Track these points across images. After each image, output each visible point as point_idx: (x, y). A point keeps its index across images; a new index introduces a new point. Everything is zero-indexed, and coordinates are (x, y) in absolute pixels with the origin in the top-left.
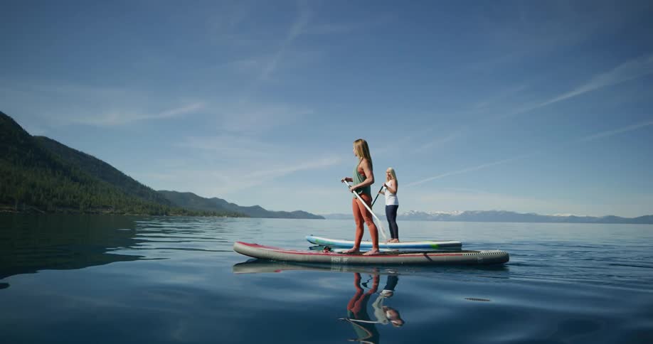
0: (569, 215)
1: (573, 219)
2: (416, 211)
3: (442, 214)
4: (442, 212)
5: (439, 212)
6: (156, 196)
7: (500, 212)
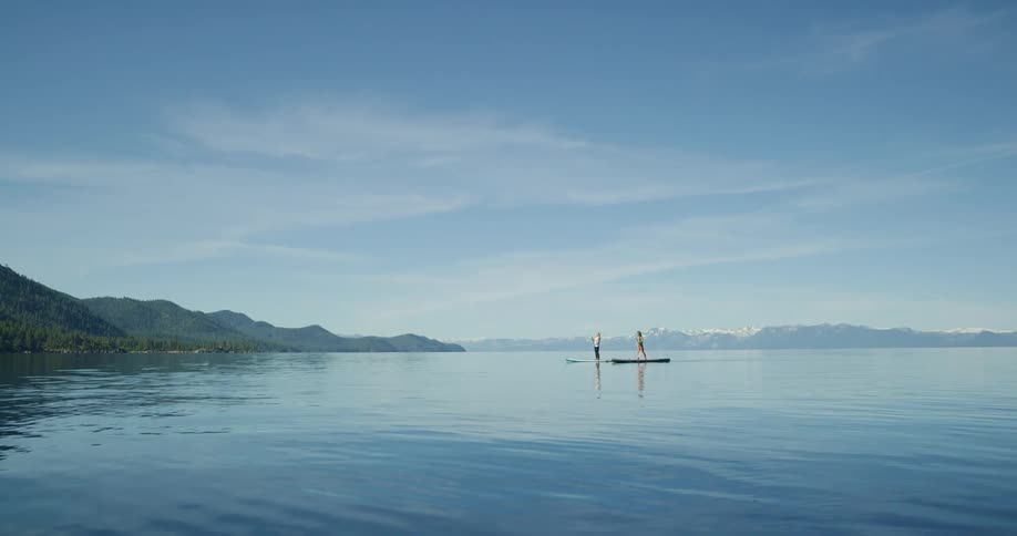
0: (978, 330)
1: (987, 339)
2: (662, 329)
3: (716, 334)
4: (717, 331)
5: (711, 331)
7: (837, 327)
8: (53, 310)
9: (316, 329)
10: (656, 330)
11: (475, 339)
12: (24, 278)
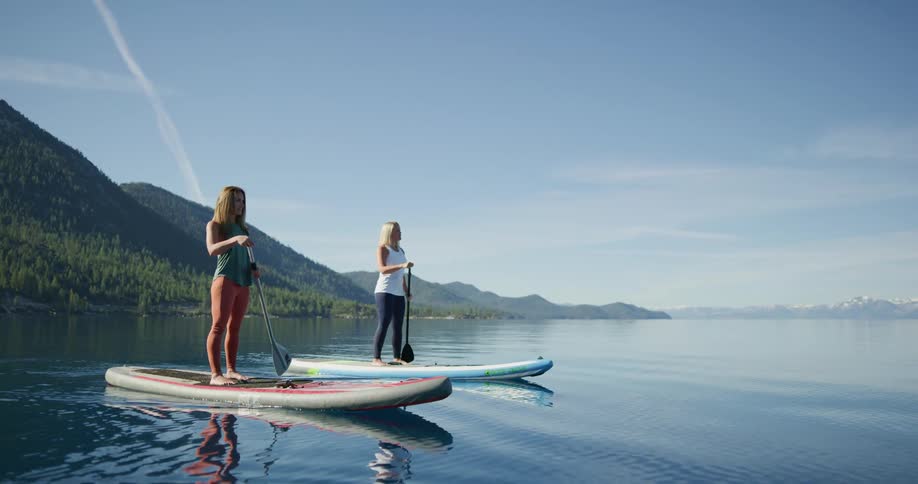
2: (866, 298)
6: (334, 280)
8: (325, 281)
9: (535, 299)
10: (859, 299)
11: (679, 307)
12: (301, 256)
